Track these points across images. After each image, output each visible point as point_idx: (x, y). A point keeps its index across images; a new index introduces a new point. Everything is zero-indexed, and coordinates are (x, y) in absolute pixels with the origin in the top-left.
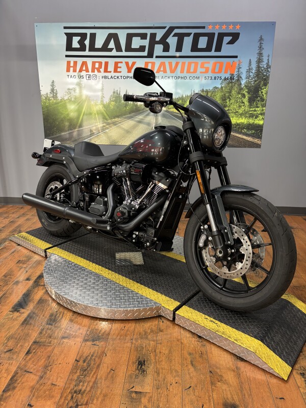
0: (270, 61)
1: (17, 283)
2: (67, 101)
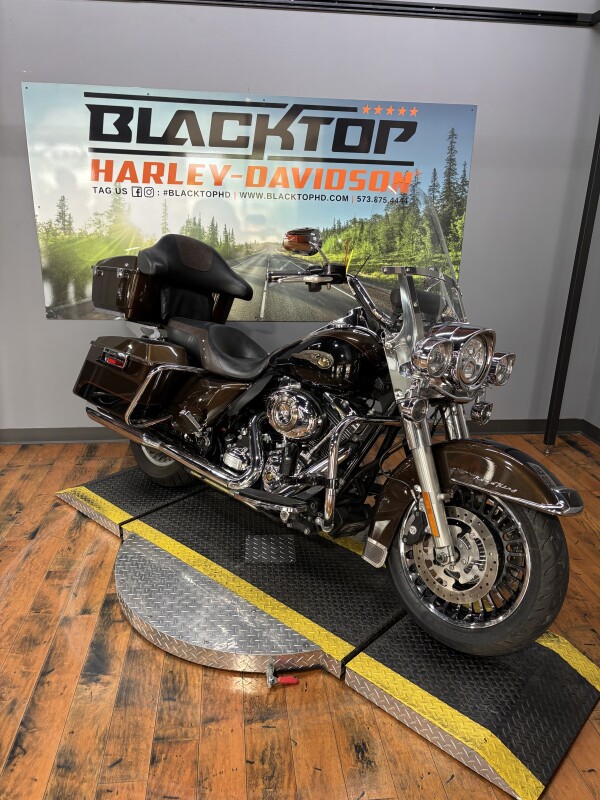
1: (66, 621)
2: (94, 237)
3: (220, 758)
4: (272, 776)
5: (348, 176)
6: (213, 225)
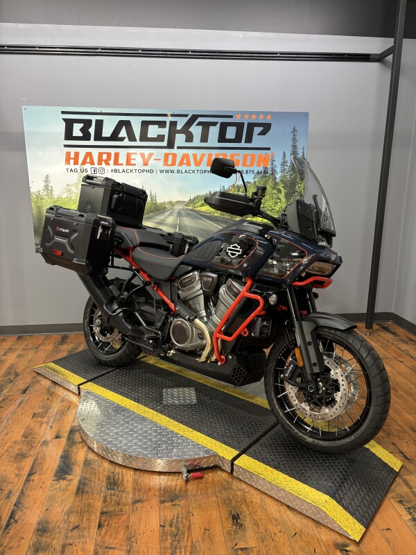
0: (305, 154)
1: (45, 443)
3: (143, 524)
4: (177, 534)
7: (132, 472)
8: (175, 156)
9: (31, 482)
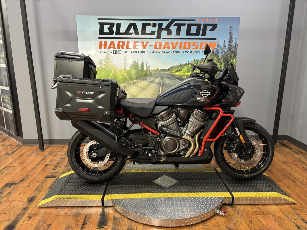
0: (237, 42)
2: (99, 69)
5: (192, 44)
6: (142, 63)
7: (142, 226)
8: (161, 43)
9: (84, 229)
